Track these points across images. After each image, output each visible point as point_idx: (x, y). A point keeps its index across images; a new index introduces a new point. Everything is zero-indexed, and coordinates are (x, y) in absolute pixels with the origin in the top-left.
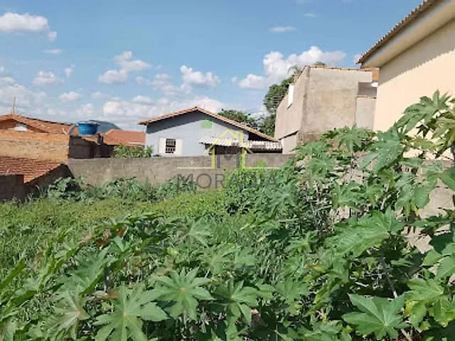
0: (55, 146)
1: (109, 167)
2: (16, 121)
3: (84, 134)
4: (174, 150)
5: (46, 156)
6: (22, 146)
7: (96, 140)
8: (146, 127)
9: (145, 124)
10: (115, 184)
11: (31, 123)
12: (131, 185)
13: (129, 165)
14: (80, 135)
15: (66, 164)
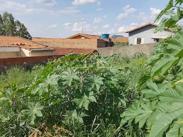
0: (93, 43)
1: (112, 50)
2: (81, 36)
3: (104, 38)
4: (141, 42)
5: (90, 47)
6: (82, 44)
7: (108, 41)
8: (128, 34)
9: (128, 33)
10: (113, 56)
11: (86, 36)
12: (119, 56)
13: (119, 49)
14: (103, 39)
15: (96, 50)
